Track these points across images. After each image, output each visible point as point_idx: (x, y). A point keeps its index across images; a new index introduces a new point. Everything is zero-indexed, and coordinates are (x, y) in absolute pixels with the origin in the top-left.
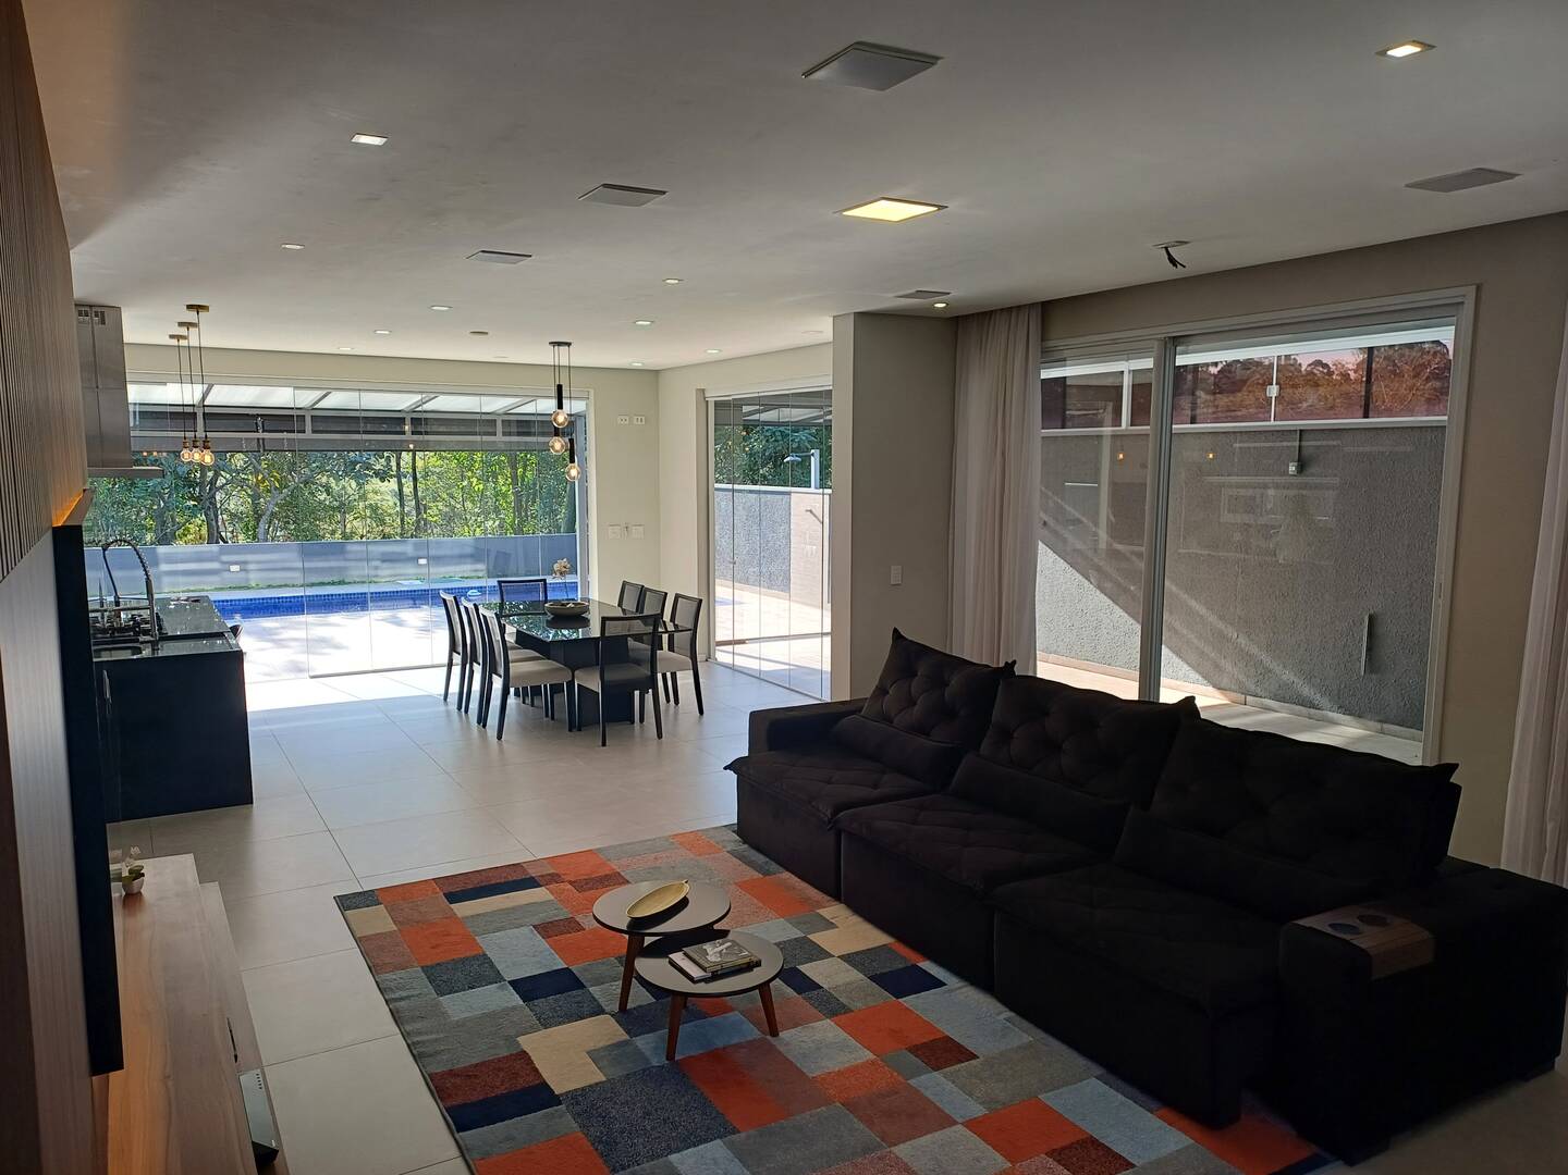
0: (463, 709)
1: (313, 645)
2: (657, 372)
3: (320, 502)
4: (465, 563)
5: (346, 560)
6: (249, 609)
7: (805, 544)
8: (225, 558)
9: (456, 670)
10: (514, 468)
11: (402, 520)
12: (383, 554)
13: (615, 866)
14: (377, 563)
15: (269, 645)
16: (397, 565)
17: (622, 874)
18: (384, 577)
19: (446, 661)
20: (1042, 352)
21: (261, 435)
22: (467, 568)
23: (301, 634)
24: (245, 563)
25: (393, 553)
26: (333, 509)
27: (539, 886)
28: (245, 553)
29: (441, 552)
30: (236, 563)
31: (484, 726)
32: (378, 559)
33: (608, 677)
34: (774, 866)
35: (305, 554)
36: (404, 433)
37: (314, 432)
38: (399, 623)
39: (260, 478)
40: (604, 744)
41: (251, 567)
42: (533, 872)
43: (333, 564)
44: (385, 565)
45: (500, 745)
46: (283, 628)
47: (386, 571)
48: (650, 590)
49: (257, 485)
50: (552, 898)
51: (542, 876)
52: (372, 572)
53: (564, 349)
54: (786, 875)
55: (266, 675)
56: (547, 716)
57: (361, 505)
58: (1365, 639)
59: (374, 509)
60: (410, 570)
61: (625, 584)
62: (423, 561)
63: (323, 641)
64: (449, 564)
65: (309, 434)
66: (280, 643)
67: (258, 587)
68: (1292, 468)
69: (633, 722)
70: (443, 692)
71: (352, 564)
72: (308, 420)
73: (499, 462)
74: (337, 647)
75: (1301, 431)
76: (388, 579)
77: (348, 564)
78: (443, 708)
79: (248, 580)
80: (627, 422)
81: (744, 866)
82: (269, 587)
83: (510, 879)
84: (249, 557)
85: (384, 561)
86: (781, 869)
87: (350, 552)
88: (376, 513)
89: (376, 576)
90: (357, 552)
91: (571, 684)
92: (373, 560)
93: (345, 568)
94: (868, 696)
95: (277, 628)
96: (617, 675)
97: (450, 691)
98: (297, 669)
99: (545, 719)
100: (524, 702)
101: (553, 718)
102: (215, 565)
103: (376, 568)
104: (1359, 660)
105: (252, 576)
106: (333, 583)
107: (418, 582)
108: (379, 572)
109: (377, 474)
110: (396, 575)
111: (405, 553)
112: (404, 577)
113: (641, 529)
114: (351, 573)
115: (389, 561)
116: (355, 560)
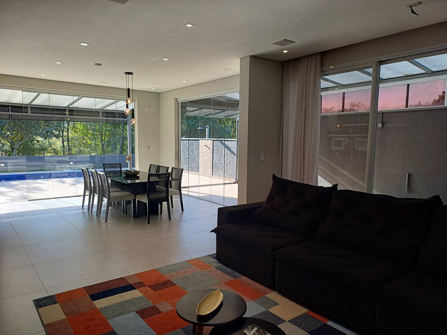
0: (90, 211)
1: (30, 190)
2: (159, 93)
3: (36, 148)
5: (44, 162)
6: (8, 179)
7: (204, 156)
9: (87, 198)
10: (102, 136)
11: (64, 153)
12: (58, 160)
13: (167, 276)
14: (56, 163)
15: (14, 190)
16: (62, 164)
17: (171, 280)
18: (58, 168)
19: (83, 194)
20: (321, 72)
21: (10, 113)
23: (26, 186)
24: (7, 163)
25: (62, 160)
26: (40, 150)
27: (134, 289)
28: (6, 160)
29: (78, 160)
30: (3, 163)
31: (99, 217)
32: (56, 162)
33: (150, 197)
34: (237, 274)
36: (66, 115)
37: (31, 113)
38: (64, 182)
39: (13, 137)
40: (149, 223)
41: (9, 164)
42: (131, 282)
43: (39, 164)
44: (58, 164)
45: (107, 225)
46: (19, 184)
47: (58, 166)
48: (162, 167)
49: (13, 139)
50: (142, 295)
51: (135, 283)
52: (54, 167)
53: (130, 76)
54: (244, 278)
55: (10, 200)
56: (124, 213)
57: (50, 149)
58: (407, 181)
59: (54, 149)
60: (68, 166)
61: (151, 165)
62: (71, 163)
63: (36, 188)
64: (80, 164)
65: (29, 114)
66: (18, 189)
67: (11, 172)
68: (380, 125)
69: (158, 214)
70: (81, 205)
71: (46, 164)
72: (29, 108)
73: (97, 134)
74: (41, 190)
75: (383, 113)
76: (59, 169)
77: (45, 164)
78: (82, 211)
79: (8, 169)
80: (149, 110)
81: (224, 274)
82: (15, 171)
83: (120, 286)
84: (8, 161)
85: (58, 163)
86: (241, 275)
87: (45, 159)
88: (55, 151)
90: (48, 160)
91: (134, 201)
92: (54, 162)
93: (44, 165)
94: (265, 201)
95: (17, 184)
96: (154, 196)
97: (85, 205)
98: (24, 198)
99: (123, 214)
100: (114, 208)
101: (126, 214)
103: (55, 165)
104: (405, 188)
105: (9, 167)
106: (40, 170)
107: (70, 170)
108: (57, 167)
109: (55, 136)
110: (62, 168)
111: (65, 160)
112: (65, 168)
113: (154, 148)
114: (46, 167)
115: (60, 163)
116: (47, 162)
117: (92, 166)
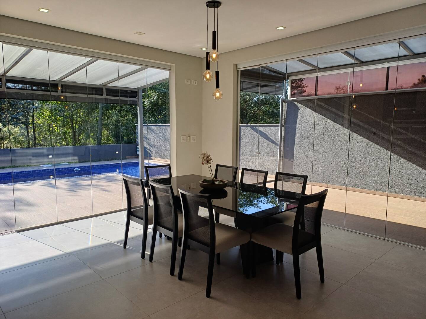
4: (69, 157)
5: (15, 156)
12: (33, 153)
14: (31, 157)
16: (40, 158)
18: (34, 163)
22: (70, 159)
25: (38, 153)
29: (59, 152)
32: (30, 156)
37: (7, 88)
44: (34, 158)
47: (34, 161)
52: (28, 161)
60: (46, 160)
62: (50, 157)
64: (62, 157)
65: (3, 89)
72: (4, 81)
77: (17, 158)
85: (33, 156)
87: (17, 153)
89: (30, 163)
92: (28, 156)
103: (30, 159)
107: (49, 165)
108: (32, 161)
110: (39, 162)
111: (43, 153)
112: (43, 163)
113: (195, 137)
114: (18, 162)
115: (36, 156)
116: (20, 156)
117: (76, 159)
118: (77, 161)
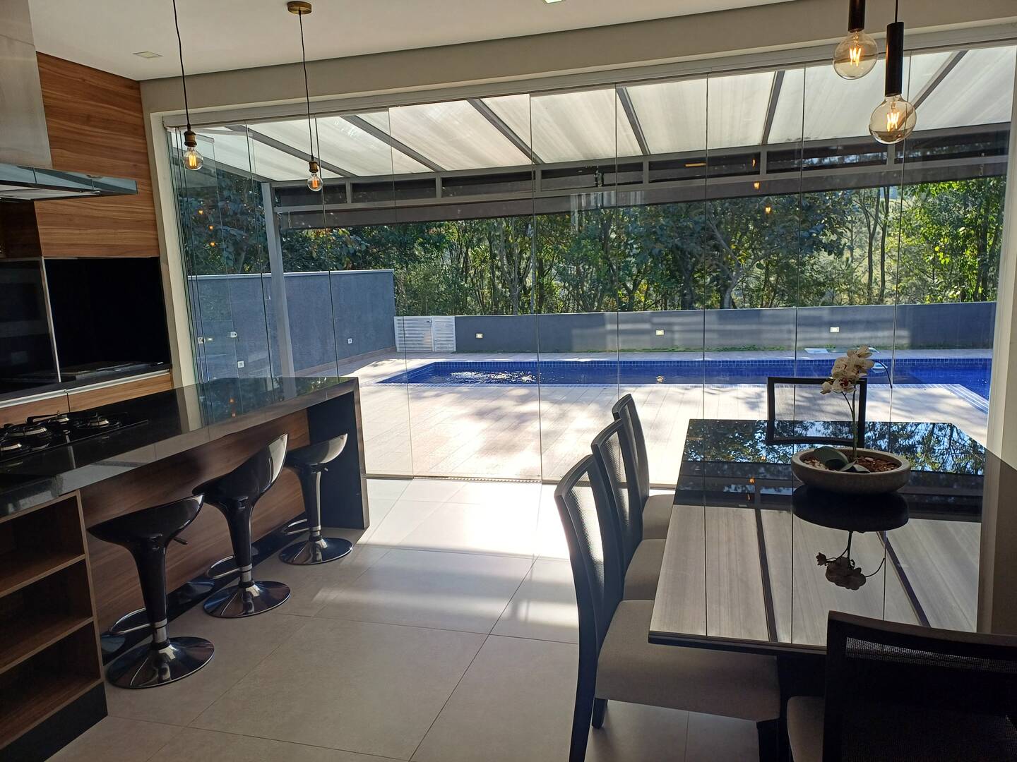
5: (760, 323)
8: (656, 320)
35: (723, 318)
41: (677, 328)
52: (786, 336)
62: (835, 329)
65: (646, 184)
71: (766, 328)
72: (646, 168)
79: (673, 340)
87: (764, 316)
89: (790, 340)
102: (647, 326)
105: (677, 336)
107: (824, 351)
112: (812, 344)
114: (764, 336)
116: (770, 324)
117: (903, 337)
118: (905, 342)
